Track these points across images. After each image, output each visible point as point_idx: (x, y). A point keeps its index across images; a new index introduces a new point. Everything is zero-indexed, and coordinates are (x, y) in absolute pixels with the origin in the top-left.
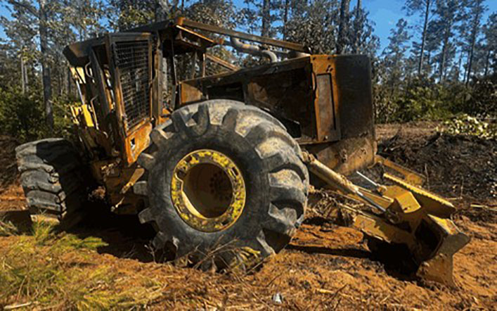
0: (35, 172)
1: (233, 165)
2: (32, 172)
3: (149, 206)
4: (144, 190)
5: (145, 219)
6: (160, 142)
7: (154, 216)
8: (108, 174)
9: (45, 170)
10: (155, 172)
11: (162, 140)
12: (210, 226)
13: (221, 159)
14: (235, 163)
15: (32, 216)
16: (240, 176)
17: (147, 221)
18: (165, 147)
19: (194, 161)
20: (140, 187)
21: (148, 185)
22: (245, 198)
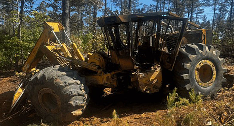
0: (72, 85)
1: (212, 64)
2: (71, 86)
3: (190, 83)
4: (187, 78)
5: (188, 88)
6: (192, 59)
7: (192, 86)
8: (141, 77)
9: (77, 83)
10: (191, 70)
11: (192, 58)
12: (208, 85)
13: (209, 63)
14: (213, 63)
15: (73, 112)
16: (214, 68)
17: (189, 89)
18: (194, 60)
19: (202, 64)
20: (186, 76)
21: (189, 75)
22: (215, 73)
